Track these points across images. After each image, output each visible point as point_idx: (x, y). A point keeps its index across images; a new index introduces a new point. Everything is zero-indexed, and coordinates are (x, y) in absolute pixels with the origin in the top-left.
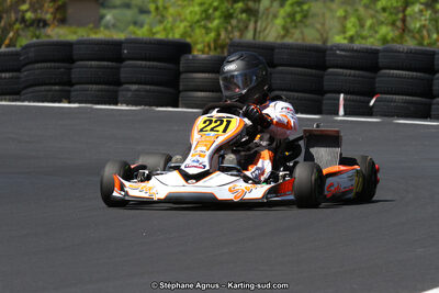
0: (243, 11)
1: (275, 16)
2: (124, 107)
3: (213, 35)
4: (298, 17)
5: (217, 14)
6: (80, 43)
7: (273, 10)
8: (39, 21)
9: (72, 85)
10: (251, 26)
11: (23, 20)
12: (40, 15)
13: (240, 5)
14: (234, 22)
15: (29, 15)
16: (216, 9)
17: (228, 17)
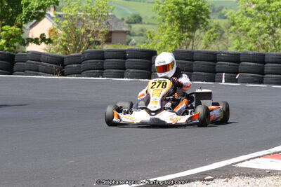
0: (187, 37)
1: (202, 39)
2: (127, 79)
3: (173, 47)
4: (212, 39)
5: (176, 38)
6: (108, 51)
7: (201, 36)
8: (96, 42)
9: (104, 70)
10: (191, 43)
11: (89, 41)
12: (96, 39)
13: (186, 34)
14: (183, 41)
15: (91, 39)
16: (175, 36)
17: (181, 39)
